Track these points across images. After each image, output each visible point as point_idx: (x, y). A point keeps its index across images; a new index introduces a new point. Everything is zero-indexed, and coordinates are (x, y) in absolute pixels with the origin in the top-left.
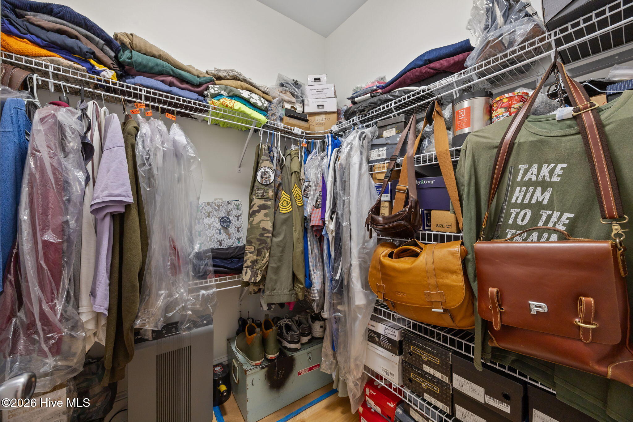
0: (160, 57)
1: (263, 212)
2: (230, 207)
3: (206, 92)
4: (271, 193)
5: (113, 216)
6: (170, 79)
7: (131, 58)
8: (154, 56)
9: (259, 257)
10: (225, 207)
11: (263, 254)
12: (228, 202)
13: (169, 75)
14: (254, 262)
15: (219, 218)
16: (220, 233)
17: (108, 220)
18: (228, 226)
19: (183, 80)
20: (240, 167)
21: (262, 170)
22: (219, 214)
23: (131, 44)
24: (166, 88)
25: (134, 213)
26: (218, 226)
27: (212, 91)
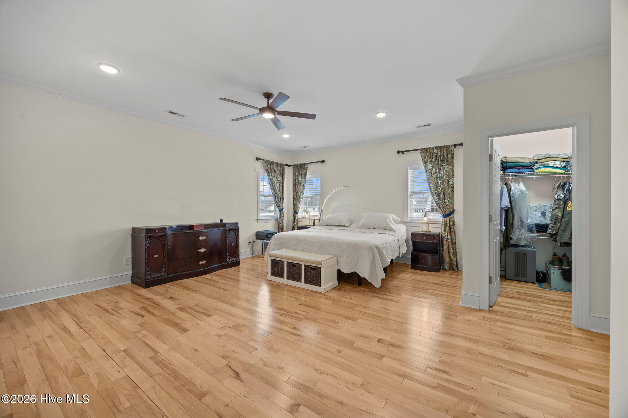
0: (516, 162)
1: (557, 210)
2: (546, 208)
3: (533, 167)
4: (562, 203)
5: (505, 210)
6: (519, 167)
7: (507, 165)
8: (514, 162)
9: (555, 226)
10: (543, 208)
11: (557, 224)
12: (545, 206)
13: (519, 166)
14: (553, 227)
15: (540, 212)
16: (541, 218)
17: (504, 211)
18: (545, 215)
19: (523, 166)
20: (553, 190)
21: (558, 194)
22: (540, 210)
23: (507, 161)
24: (518, 171)
25: (510, 210)
26: (540, 215)
27: (536, 167)
